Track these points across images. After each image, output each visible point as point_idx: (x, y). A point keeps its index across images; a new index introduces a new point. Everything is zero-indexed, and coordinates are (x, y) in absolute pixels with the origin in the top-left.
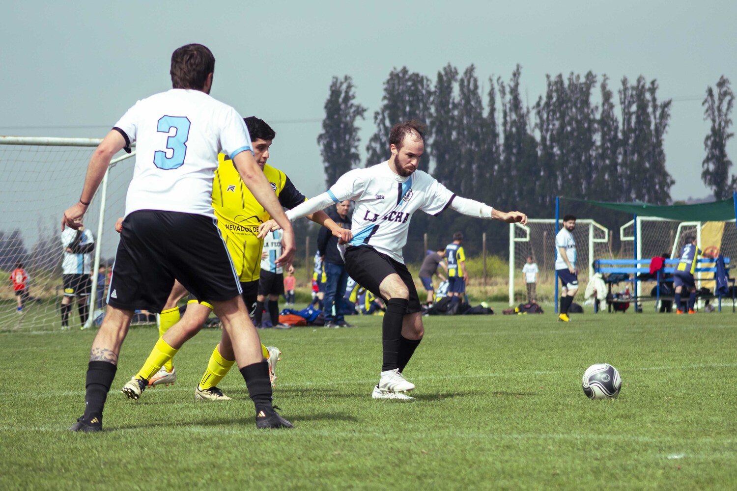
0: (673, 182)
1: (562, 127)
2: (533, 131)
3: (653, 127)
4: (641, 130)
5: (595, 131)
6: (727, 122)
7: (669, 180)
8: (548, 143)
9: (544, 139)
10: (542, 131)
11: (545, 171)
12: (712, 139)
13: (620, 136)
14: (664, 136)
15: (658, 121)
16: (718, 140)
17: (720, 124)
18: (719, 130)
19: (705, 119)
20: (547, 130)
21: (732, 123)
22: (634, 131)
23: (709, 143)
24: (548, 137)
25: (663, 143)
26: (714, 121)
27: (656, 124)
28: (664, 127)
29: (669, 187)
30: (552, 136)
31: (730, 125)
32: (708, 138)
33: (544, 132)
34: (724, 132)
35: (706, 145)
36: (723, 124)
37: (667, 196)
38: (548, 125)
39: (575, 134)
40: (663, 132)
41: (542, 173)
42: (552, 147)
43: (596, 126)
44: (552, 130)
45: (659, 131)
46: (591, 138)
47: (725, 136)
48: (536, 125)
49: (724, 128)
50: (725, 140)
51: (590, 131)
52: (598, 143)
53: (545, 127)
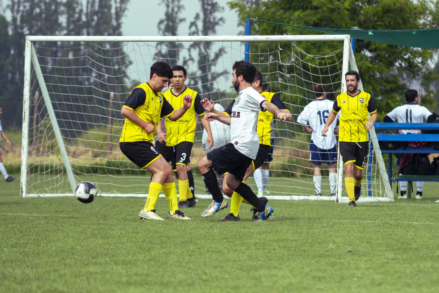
0: (131, 63)
1: (32, 8)
2: (4, 11)
3: (113, 11)
4: (103, 13)
5: (62, 13)
6: (179, 8)
7: (127, 62)
8: (18, 23)
9: (14, 19)
10: (12, 12)
11: (15, 50)
12: (165, 22)
13: (84, 18)
14: (123, 20)
15: (118, 5)
16: (170, 24)
17: (173, 10)
18: (172, 14)
19: (159, 4)
20: (18, 11)
21: (184, 9)
22: (96, 13)
23: (163, 26)
24: (19, 18)
26: (168, 6)
27: (116, 8)
28: (124, 11)
29: (126, 66)
30: (22, 17)
31: (182, 10)
32: (161, 22)
33: (15, 14)
34: (176, 17)
35: (160, 29)
36: (176, 9)
38: (19, 7)
39: (44, 16)
40: (122, 16)
41: (12, 52)
42: (22, 28)
43: (62, 8)
44: (23, 12)
45: (118, 15)
46: (57, 20)
47: (177, 21)
48: (8, 6)
49: (176, 13)
50: (178, 24)
51: (56, 13)
52: (64, 24)
53: (16, 7)
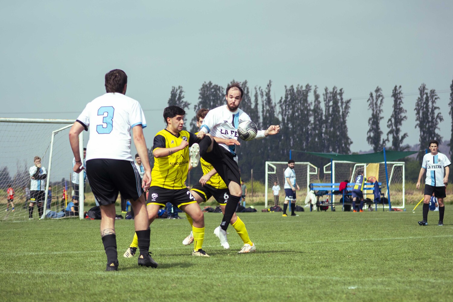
0: (352, 143)
1: (293, 113)
2: (278, 115)
3: (341, 113)
4: (335, 115)
5: (310, 115)
6: (380, 111)
7: (349, 142)
8: (286, 121)
9: (283, 119)
10: (282, 115)
11: (284, 137)
12: (372, 120)
13: (324, 118)
14: (347, 118)
15: (344, 110)
16: (375, 120)
17: (376, 112)
18: (376, 115)
19: (368, 109)
20: (285, 115)
21: (383, 111)
22: (331, 115)
23: (371, 122)
24: (286, 118)
25: (346, 121)
26: (373, 110)
27: (343, 112)
28: (347, 113)
29: (349, 145)
30: (288, 118)
31: (381, 112)
32: (370, 119)
33: (284, 116)
34: (378, 116)
35: (369, 123)
36: (378, 112)
37: (349, 150)
38: (286, 112)
39: (300, 117)
40: (346, 116)
41: (283, 138)
42: (288, 124)
43: (311, 112)
44: (288, 115)
45: (344, 115)
46: (308, 119)
47: (379, 118)
48: (279, 112)
49: (379, 114)
50: (379, 120)
51: (308, 115)
52: (312, 122)
53: (284, 113)
